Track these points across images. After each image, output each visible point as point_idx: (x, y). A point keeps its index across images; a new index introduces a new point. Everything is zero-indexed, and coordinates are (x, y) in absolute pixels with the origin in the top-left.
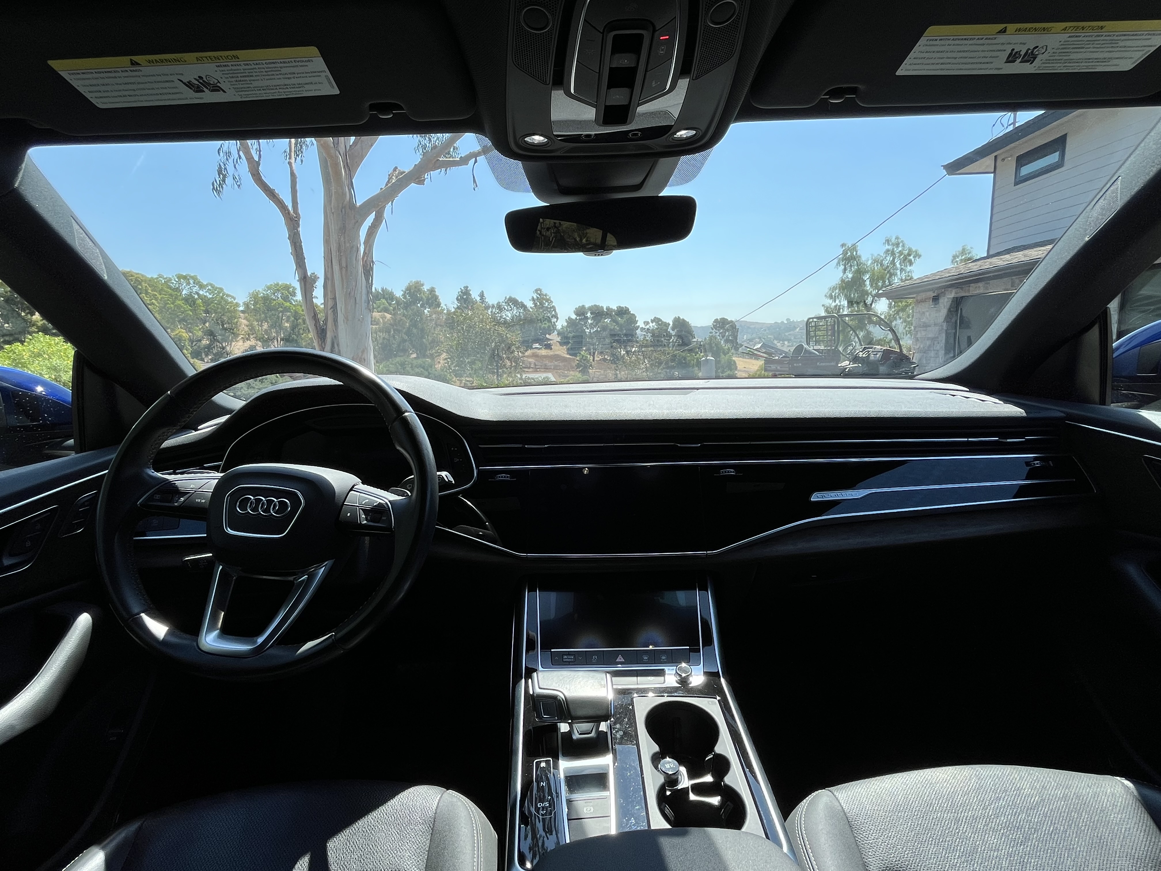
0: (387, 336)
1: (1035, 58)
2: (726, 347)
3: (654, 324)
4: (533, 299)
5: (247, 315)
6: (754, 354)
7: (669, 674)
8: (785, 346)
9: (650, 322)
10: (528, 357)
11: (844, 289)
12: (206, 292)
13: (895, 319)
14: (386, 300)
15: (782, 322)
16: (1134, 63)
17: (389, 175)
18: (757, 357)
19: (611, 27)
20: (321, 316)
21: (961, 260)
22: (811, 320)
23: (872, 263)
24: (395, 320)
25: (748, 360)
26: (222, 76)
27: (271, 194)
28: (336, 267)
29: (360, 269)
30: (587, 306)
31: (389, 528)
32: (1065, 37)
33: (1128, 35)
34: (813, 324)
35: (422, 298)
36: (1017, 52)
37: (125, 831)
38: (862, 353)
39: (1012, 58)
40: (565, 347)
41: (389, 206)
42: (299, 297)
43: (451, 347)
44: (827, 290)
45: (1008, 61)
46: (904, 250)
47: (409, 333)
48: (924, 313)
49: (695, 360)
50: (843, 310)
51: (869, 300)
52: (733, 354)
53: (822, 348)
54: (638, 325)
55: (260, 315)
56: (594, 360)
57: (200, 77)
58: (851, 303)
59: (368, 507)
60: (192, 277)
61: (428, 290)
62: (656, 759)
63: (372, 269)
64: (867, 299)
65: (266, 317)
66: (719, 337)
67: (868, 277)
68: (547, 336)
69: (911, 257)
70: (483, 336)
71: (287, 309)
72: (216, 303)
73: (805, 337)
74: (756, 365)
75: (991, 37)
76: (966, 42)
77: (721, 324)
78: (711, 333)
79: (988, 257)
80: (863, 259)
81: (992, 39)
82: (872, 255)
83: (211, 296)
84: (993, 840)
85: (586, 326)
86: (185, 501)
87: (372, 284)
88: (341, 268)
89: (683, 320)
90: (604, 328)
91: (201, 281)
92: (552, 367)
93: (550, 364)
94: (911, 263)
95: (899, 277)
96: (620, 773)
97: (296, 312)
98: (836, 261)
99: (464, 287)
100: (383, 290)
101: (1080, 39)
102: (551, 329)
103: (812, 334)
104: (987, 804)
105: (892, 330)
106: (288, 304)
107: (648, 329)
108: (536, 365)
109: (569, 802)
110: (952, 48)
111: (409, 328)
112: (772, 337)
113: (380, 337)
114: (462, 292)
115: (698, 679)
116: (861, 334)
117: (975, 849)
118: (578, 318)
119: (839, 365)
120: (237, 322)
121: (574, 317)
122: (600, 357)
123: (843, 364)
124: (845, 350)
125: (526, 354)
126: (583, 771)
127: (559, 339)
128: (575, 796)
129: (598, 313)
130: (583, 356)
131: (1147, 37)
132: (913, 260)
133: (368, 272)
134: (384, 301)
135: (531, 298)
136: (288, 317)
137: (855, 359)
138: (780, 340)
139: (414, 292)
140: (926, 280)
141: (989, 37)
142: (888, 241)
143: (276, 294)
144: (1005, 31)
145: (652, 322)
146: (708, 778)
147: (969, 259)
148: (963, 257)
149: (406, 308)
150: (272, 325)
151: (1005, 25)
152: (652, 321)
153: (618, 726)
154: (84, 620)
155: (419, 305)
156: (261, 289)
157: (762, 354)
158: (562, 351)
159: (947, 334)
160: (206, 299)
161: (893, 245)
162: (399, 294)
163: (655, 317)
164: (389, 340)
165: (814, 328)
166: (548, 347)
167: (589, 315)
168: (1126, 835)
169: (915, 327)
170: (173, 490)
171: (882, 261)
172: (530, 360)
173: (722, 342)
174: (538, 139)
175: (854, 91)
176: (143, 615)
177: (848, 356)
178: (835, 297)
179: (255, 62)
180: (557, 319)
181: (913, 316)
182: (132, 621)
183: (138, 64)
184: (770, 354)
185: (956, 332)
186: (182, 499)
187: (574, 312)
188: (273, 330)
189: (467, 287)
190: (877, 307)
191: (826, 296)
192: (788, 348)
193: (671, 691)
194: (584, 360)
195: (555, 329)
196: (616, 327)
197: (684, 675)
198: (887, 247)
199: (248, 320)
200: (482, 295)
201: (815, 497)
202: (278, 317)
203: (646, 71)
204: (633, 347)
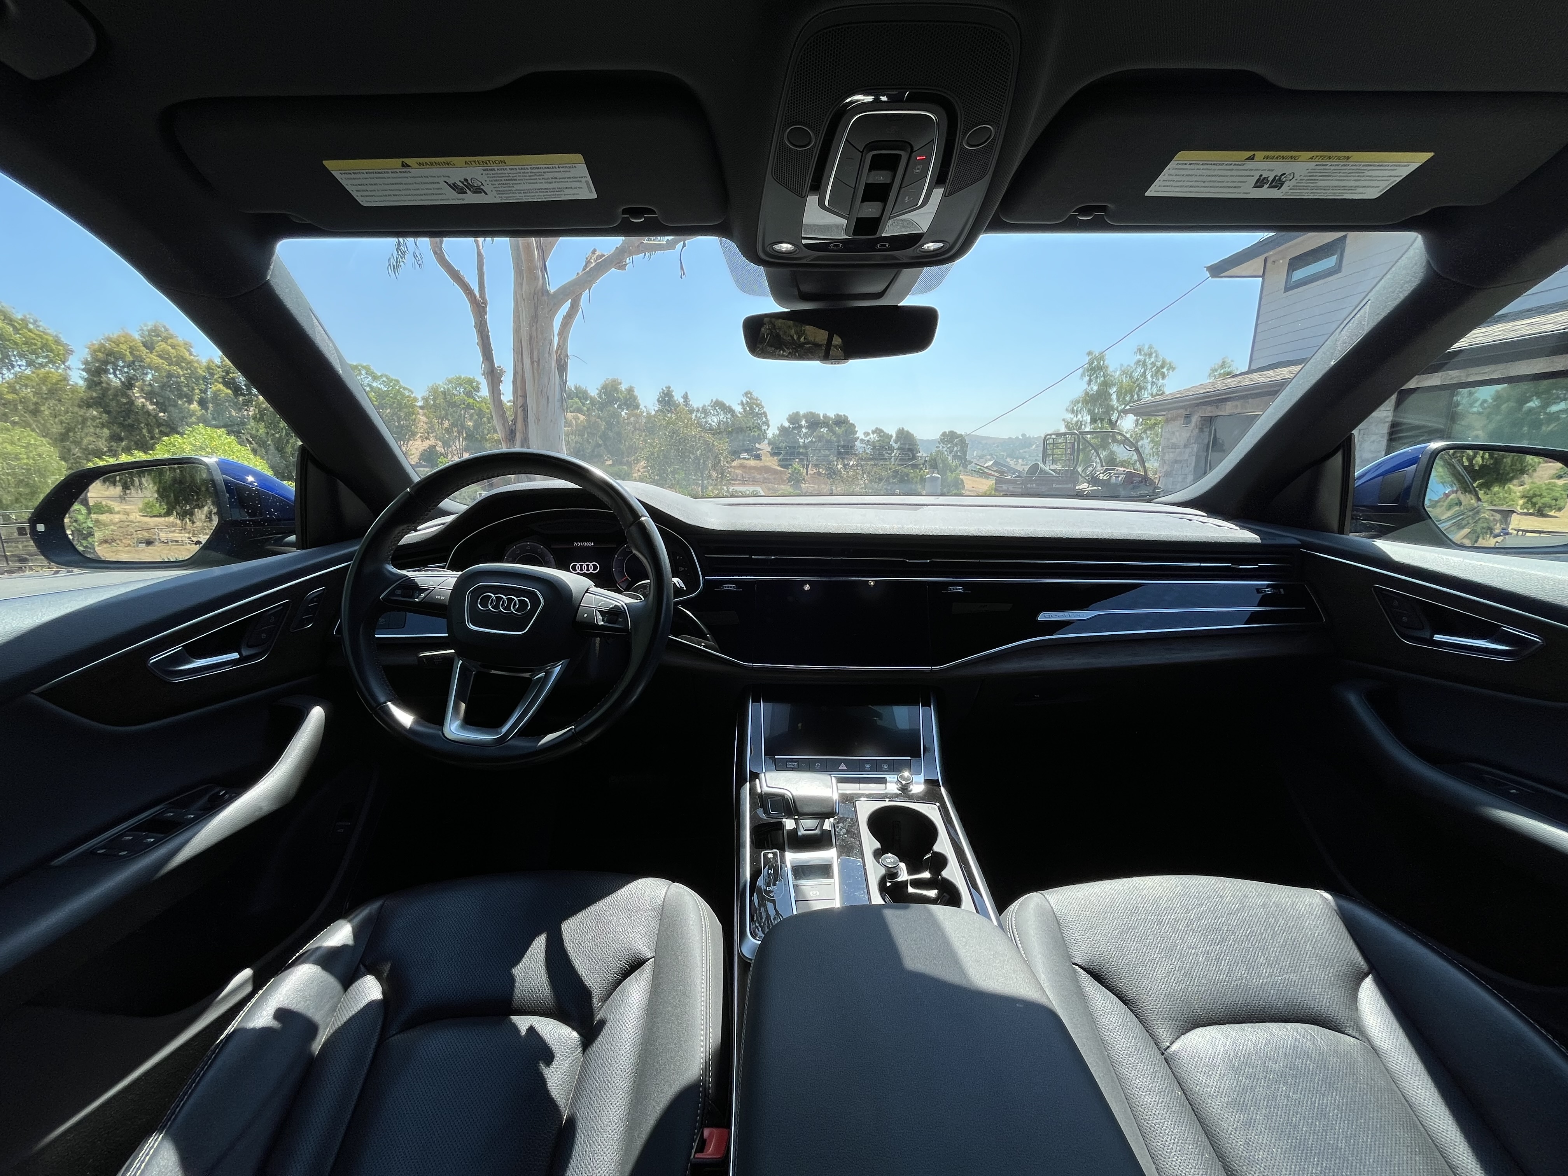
0: (580, 440)
1: (1282, 184)
2: (954, 464)
3: (875, 435)
4: (742, 404)
5: (426, 411)
6: (984, 472)
7: (891, 782)
8: (1019, 465)
9: (870, 432)
10: (734, 467)
11: (1087, 404)
12: (380, 384)
13: (1142, 439)
14: (580, 399)
15: (1017, 438)
16: (1380, 192)
17: (587, 259)
18: (987, 476)
19: (870, 147)
20: (510, 415)
21: (1220, 374)
22: (1049, 437)
23: (1121, 375)
24: (588, 421)
25: (977, 479)
26: (487, 179)
27: (456, 276)
28: (527, 361)
29: (554, 364)
30: (801, 413)
31: (626, 629)
32: (1312, 165)
33: (1374, 166)
34: (1051, 441)
35: (619, 398)
36: (1264, 178)
37: (369, 908)
38: (1101, 475)
39: (1260, 183)
40: (775, 458)
41: (585, 294)
42: (484, 391)
43: (653, 454)
44: (1068, 404)
45: (1256, 186)
46: (1157, 361)
47: (604, 437)
48: (1173, 433)
49: (919, 478)
50: (1085, 427)
51: (1114, 417)
52: (960, 471)
53: (1059, 467)
54: (857, 435)
55: (440, 412)
56: (807, 474)
57: (466, 180)
58: (1094, 421)
59: (605, 609)
60: (363, 367)
61: (626, 389)
62: (878, 854)
63: (566, 363)
64: (1112, 414)
65: (447, 415)
66: (946, 453)
67: (1115, 390)
68: (757, 445)
69: (1165, 370)
70: (688, 443)
71: (469, 407)
72: (391, 397)
73: (1041, 455)
74: (987, 484)
75: (1240, 163)
76: (1215, 167)
77: (950, 438)
78: (937, 447)
79: (1250, 372)
80: (1111, 369)
81: (1240, 165)
82: (1122, 365)
83: (386, 389)
84: (1193, 939)
85: (800, 436)
86: (425, 597)
87: (566, 382)
88: (532, 363)
89: (908, 432)
90: (820, 438)
91: (375, 371)
92: (761, 480)
93: (758, 476)
94: (1164, 376)
95: (1149, 391)
96: (843, 867)
97: (480, 410)
98: (1081, 370)
99: (666, 388)
100: (576, 388)
101: (1327, 167)
102: (762, 437)
103: (1049, 452)
104: (1190, 908)
105: (1137, 450)
106: (471, 400)
107: (868, 441)
108: (743, 477)
109: (796, 887)
110: (1200, 172)
111: (604, 432)
112: (1005, 454)
113: (572, 440)
114: (663, 393)
115: (918, 787)
116: (1103, 454)
117: (1175, 945)
118: (791, 426)
119: (1077, 488)
120: (415, 419)
121: (786, 424)
122: (815, 471)
123: (1081, 487)
124: (1084, 470)
125: (733, 464)
126: (808, 862)
127: (769, 449)
128: (802, 882)
129: (815, 423)
130: (795, 469)
131: (1392, 168)
132: (1166, 373)
133: (562, 367)
134: (577, 400)
135: (739, 402)
136: (471, 416)
137: (1094, 480)
138: (1014, 458)
139: (610, 392)
140: (1179, 395)
141: (1237, 163)
142: (1140, 351)
143: (458, 389)
144: (1253, 159)
145: (873, 434)
146: (926, 875)
147: (1229, 374)
148: (1222, 371)
149: (601, 409)
150: (453, 424)
151: (1253, 153)
152: (873, 432)
153: (841, 824)
154: (317, 714)
155: (616, 406)
156: (441, 383)
157: (993, 473)
158: (772, 463)
159: (1198, 457)
160: (380, 391)
161: (1145, 355)
162: (593, 392)
163: (877, 428)
164: (582, 444)
165: (1051, 446)
166: (758, 457)
167: (803, 423)
168: (1319, 939)
169: (1163, 449)
170: (412, 587)
171: (1131, 373)
172: (737, 471)
173: (950, 458)
174: (785, 247)
175: (1103, 209)
176: (389, 703)
177: (1087, 478)
178: (1077, 411)
179: (520, 167)
180: (769, 426)
181: (1161, 435)
182: (380, 709)
183: (408, 166)
184: (1002, 473)
185: (1208, 454)
186: (423, 595)
187: (788, 419)
188: (455, 429)
189: (669, 387)
190: (1122, 424)
191: (1067, 410)
192: (1023, 467)
193: (892, 797)
194: (797, 473)
195: (765, 438)
196: (833, 437)
197: (904, 782)
198: (1138, 357)
199: (428, 417)
200: (686, 397)
201: (1043, 617)
202: (460, 415)
203: (900, 188)
204: (851, 460)
